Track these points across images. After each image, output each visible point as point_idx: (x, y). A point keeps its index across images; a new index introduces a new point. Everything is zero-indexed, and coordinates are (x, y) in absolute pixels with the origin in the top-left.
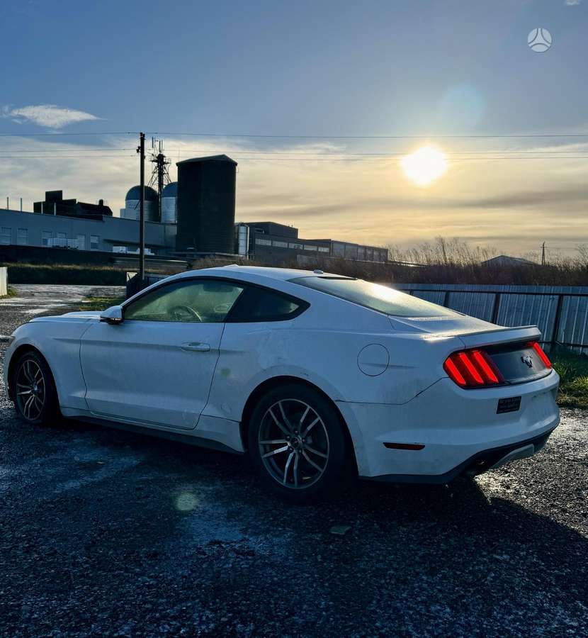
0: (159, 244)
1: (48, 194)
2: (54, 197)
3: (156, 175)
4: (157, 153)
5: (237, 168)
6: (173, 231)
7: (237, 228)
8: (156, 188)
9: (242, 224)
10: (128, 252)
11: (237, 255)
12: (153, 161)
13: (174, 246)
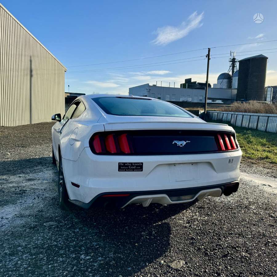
0: (228, 98)
1: (186, 80)
2: (188, 81)
3: (231, 68)
4: (232, 58)
5: (268, 60)
6: (235, 92)
7: (266, 89)
8: (231, 73)
9: (269, 87)
10: (212, 102)
11: (265, 102)
12: (230, 62)
13: (235, 99)
